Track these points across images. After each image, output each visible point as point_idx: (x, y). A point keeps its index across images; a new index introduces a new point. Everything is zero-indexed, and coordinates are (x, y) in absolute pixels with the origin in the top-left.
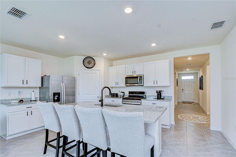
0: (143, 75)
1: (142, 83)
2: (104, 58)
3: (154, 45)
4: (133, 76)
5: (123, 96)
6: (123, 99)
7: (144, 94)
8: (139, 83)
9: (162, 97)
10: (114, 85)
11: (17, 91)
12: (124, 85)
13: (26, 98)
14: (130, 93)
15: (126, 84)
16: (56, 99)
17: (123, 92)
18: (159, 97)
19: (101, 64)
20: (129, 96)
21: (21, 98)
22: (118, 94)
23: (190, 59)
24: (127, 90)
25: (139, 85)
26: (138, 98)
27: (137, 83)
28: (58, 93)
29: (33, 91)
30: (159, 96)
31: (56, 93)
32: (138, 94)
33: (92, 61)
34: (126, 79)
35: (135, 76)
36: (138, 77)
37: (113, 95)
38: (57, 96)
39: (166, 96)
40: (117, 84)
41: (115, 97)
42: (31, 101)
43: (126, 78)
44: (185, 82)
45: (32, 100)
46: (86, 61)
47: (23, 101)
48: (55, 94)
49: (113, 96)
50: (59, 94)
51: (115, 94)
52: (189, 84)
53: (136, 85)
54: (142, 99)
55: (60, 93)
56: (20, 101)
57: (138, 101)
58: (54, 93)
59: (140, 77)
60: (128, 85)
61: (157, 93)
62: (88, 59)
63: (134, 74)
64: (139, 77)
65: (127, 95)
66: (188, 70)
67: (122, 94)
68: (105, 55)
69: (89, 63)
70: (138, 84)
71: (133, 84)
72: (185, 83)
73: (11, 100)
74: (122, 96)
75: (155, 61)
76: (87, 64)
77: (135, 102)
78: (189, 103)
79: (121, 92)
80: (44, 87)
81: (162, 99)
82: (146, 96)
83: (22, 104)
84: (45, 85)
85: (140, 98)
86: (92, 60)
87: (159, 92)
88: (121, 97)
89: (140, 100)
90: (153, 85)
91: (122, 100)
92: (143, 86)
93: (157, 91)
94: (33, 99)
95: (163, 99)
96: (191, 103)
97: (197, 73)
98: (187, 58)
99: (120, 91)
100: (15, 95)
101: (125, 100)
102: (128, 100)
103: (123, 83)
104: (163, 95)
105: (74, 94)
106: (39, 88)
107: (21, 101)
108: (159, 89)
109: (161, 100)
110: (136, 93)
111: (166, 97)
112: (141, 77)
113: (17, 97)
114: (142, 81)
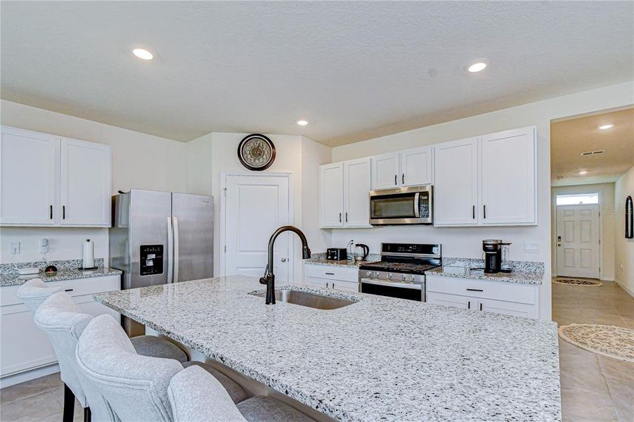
0: (432, 187)
1: (428, 216)
2: (303, 135)
3: (477, 67)
4: (397, 192)
5: (364, 258)
6: (361, 268)
7: (434, 253)
8: (417, 214)
9: (504, 267)
10: (335, 223)
11: (38, 239)
12: (365, 221)
13: (68, 259)
14: (386, 247)
15: (372, 218)
16: (151, 264)
17: (363, 246)
18: (493, 266)
20: (384, 259)
21: (50, 259)
22: (348, 251)
23: (606, 127)
24: (376, 240)
25: (418, 221)
26: (414, 268)
27: (412, 214)
28: (156, 247)
29: (88, 241)
30: (493, 261)
31: (151, 247)
32: (414, 251)
33: (266, 148)
34: (373, 203)
35: (404, 190)
36: (413, 195)
37: (333, 255)
38: (153, 256)
39: (519, 263)
40: (343, 218)
41: (337, 259)
42: (81, 269)
43: (372, 198)
44: (568, 213)
45: (84, 267)
46: (248, 149)
47: (54, 269)
48: (145, 251)
49: (332, 259)
50: (158, 250)
51: (337, 250)
52: (581, 221)
53: (408, 221)
54: (426, 270)
55: (161, 247)
56: (48, 269)
57: (413, 276)
58: (143, 248)
59: (422, 194)
60: (381, 221)
61: (485, 249)
62: (253, 141)
63: (400, 185)
64: (417, 197)
65: (376, 255)
66: (583, 173)
67: (360, 251)
68: (303, 123)
69: (257, 152)
70: (414, 217)
71: (395, 220)
72: (569, 215)
73: (21, 266)
74: (360, 258)
75: (480, 137)
76: (249, 156)
77: (404, 280)
78: (584, 281)
79: (357, 245)
80: (120, 226)
81: (504, 271)
82: (440, 259)
83: (52, 278)
85: (419, 267)
86: (265, 144)
87: (495, 246)
88: (356, 261)
89: (421, 273)
90: (470, 221)
91: (360, 273)
92: (432, 224)
93: (484, 245)
94: (88, 263)
95: (509, 271)
96: (591, 283)
97: (614, 183)
98: (596, 127)
99: (355, 243)
100: (35, 251)
101: (369, 272)
102: (378, 273)
103: (362, 216)
104: (508, 257)
105: (208, 249)
107: (51, 270)
108: (492, 238)
109: (501, 276)
110: (405, 247)
111: (518, 267)
112: (426, 194)
113: (39, 258)
114: (427, 208)
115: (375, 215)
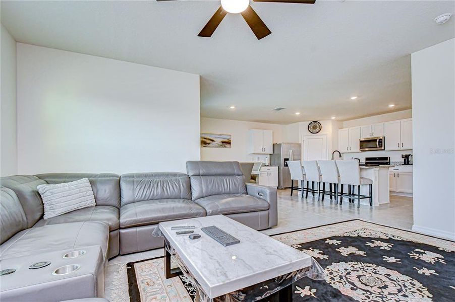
0: (384, 137)
1: (382, 147)
2: (332, 121)
4: (371, 139)
7: (387, 160)
10: (346, 151)
12: (358, 149)
14: (367, 159)
17: (358, 159)
18: (406, 163)
19: (328, 128)
20: (367, 163)
24: (363, 156)
25: (378, 149)
29: (267, 158)
30: (407, 161)
32: (378, 160)
33: (318, 126)
34: (361, 143)
35: (373, 139)
36: (376, 140)
40: (349, 149)
43: (361, 141)
46: (311, 126)
55: (289, 159)
58: (285, 159)
60: (364, 149)
62: (314, 124)
63: (371, 137)
64: (378, 140)
65: (363, 161)
68: (333, 118)
69: (315, 127)
70: (377, 147)
71: (373, 149)
75: (401, 120)
76: (312, 129)
81: (410, 164)
82: (389, 162)
84: (276, 152)
86: (318, 124)
87: (406, 156)
90: (397, 148)
92: (384, 149)
93: (403, 156)
94: (267, 164)
95: (412, 164)
99: (354, 158)
104: (411, 159)
106: (269, 155)
108: (405, 153)
112: (381, 139)
114: (382, 145)
115: (361, 147)
